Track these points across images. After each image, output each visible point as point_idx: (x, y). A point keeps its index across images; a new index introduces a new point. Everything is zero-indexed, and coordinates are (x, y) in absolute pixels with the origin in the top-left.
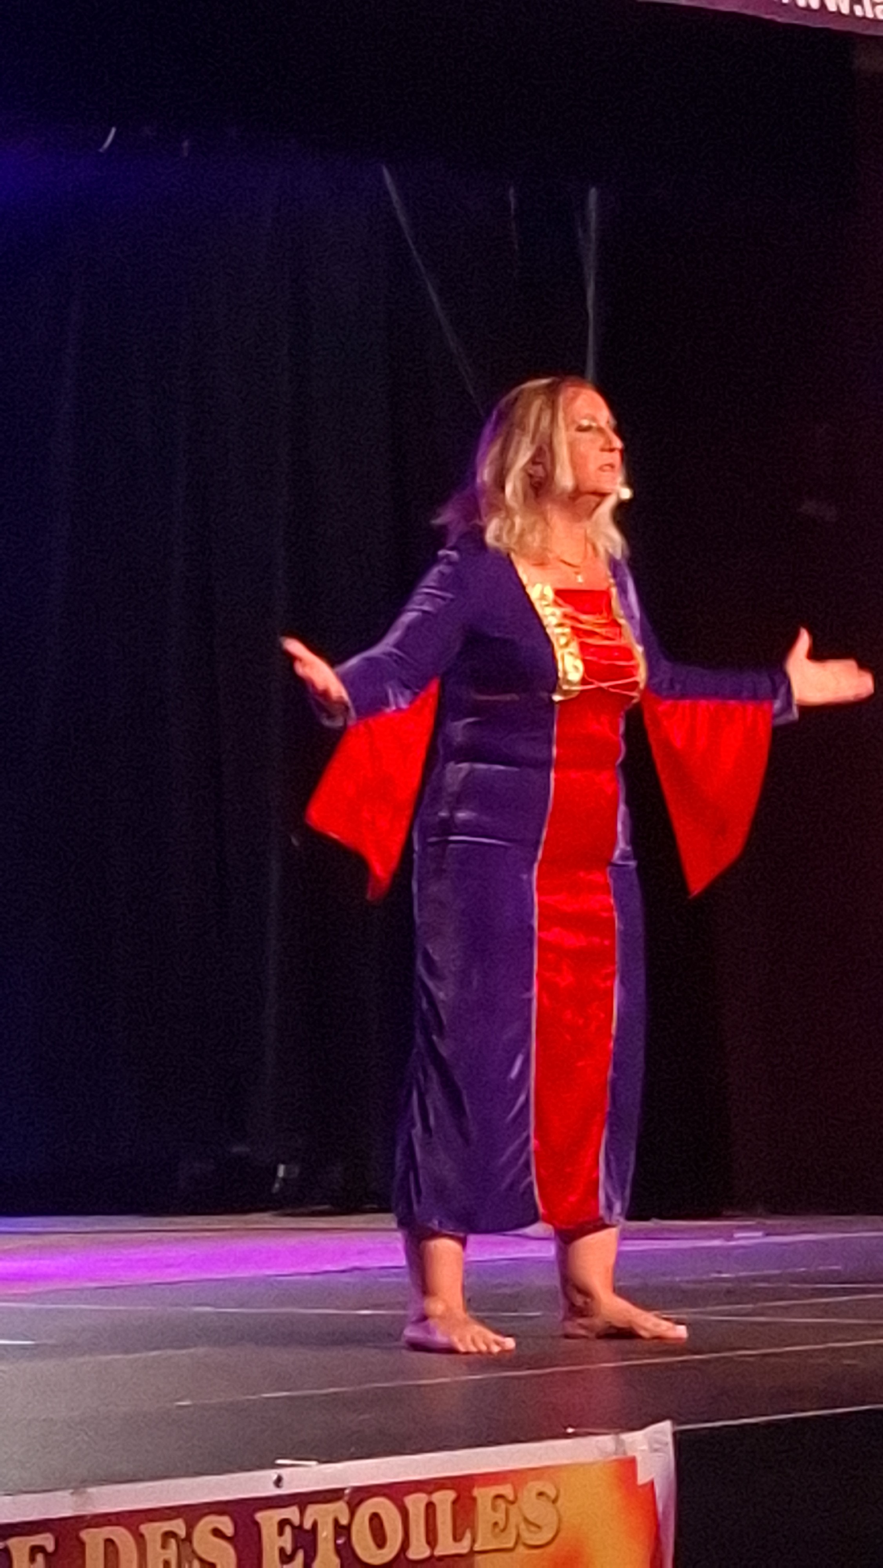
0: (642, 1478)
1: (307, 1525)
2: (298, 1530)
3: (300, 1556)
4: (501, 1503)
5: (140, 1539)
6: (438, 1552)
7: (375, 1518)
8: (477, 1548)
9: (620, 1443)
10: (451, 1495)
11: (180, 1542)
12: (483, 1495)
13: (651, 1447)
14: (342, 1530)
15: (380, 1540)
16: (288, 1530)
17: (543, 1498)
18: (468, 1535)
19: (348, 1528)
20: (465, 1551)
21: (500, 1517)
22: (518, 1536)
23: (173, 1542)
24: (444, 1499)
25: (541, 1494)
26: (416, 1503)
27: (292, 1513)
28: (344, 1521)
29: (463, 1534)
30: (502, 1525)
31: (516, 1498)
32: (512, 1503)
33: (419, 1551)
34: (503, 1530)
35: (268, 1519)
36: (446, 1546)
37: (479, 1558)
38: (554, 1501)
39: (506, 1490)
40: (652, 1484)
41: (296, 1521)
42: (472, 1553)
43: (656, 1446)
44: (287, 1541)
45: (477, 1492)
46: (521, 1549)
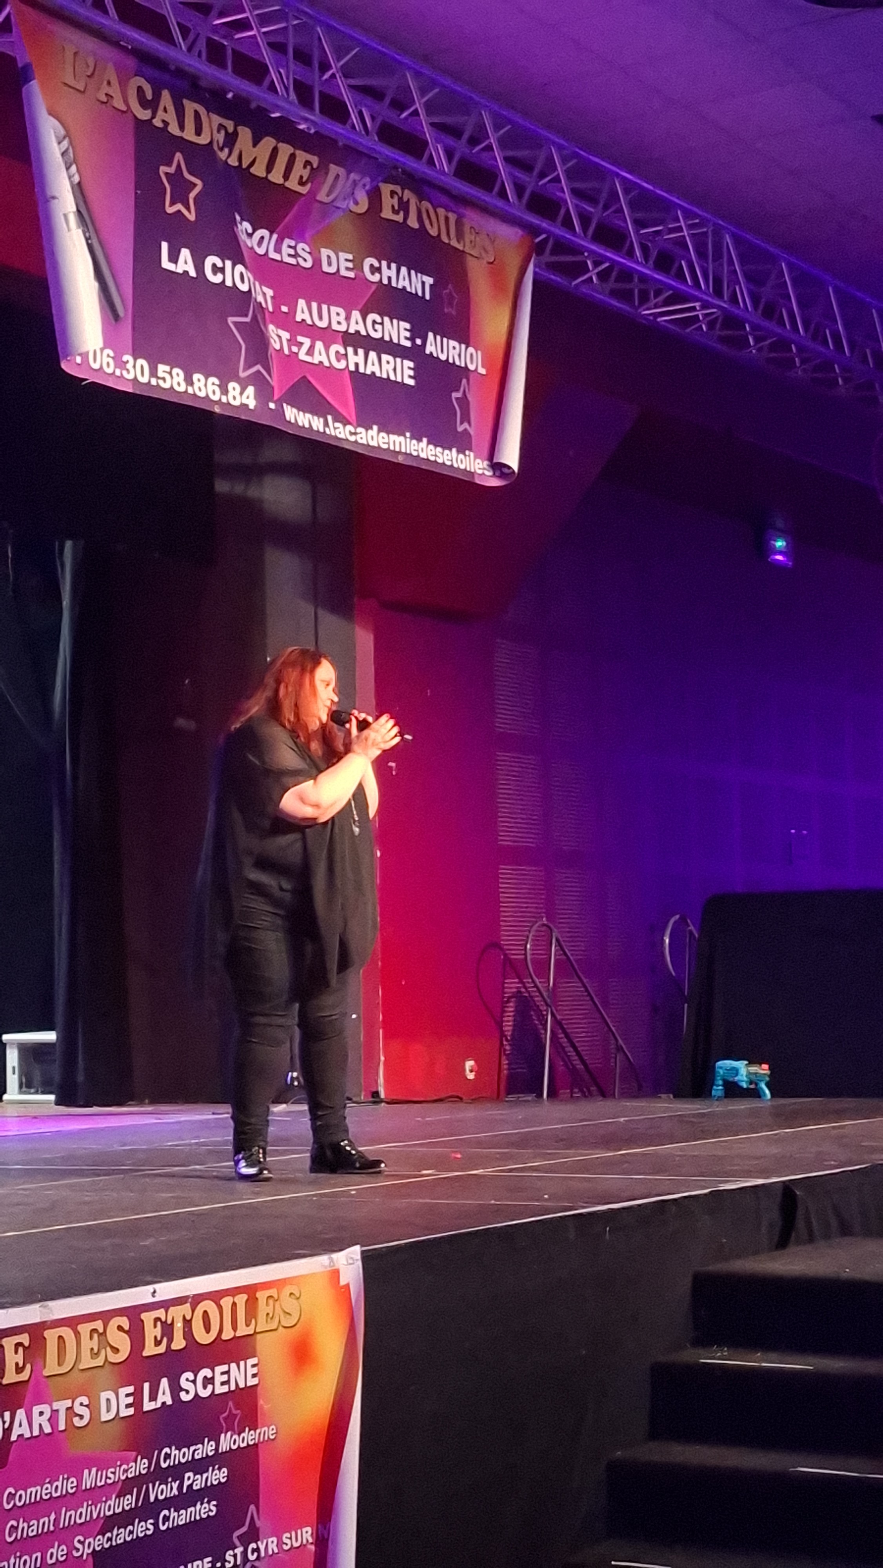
0: (343, 1282)
1: (169, 1322)
2: (164, 1323)
3: (165, 1340)
4: (271, 1301)
5: (77, 1334)
6: (239, 1334)
7: (206, 1314)
8: (258, 1330)
9: (331, 1260)
10: (244, 1297)
11: (100, 1335)
12: (261, 1296)
13: (347, 1262)
14: (187, 1323)
15: (208, 1329)
16: (159, 1323)
17: (292, 1296)
18: (253, 1321)
19: (191, 1320)
20: (252, 1332)
21: (270, 1310)
22: (280, 1322)
23: (96, 1336)
24: (241, 1299)
25: (291, 1294)
26: (226, 1302)
27: (161, 1313)
28: (188, 1318)
29: (251, 1321)
30: (271, 1315)
31: (279, 1297)
32: (277, 1300)
33: (227, 1335)
34: (272, 1318)
35: (148, 1318)
36: (242, 1331)
37: (259, 1336)
38: (298, 1298)
39: (273, 1292)
40: (347, 1286)
41: (163, 1319)
42: (255, 1333)
43: (351, 1261)
44: (158, 1332)
45: (258, 1295)
46: (281, 1328)
